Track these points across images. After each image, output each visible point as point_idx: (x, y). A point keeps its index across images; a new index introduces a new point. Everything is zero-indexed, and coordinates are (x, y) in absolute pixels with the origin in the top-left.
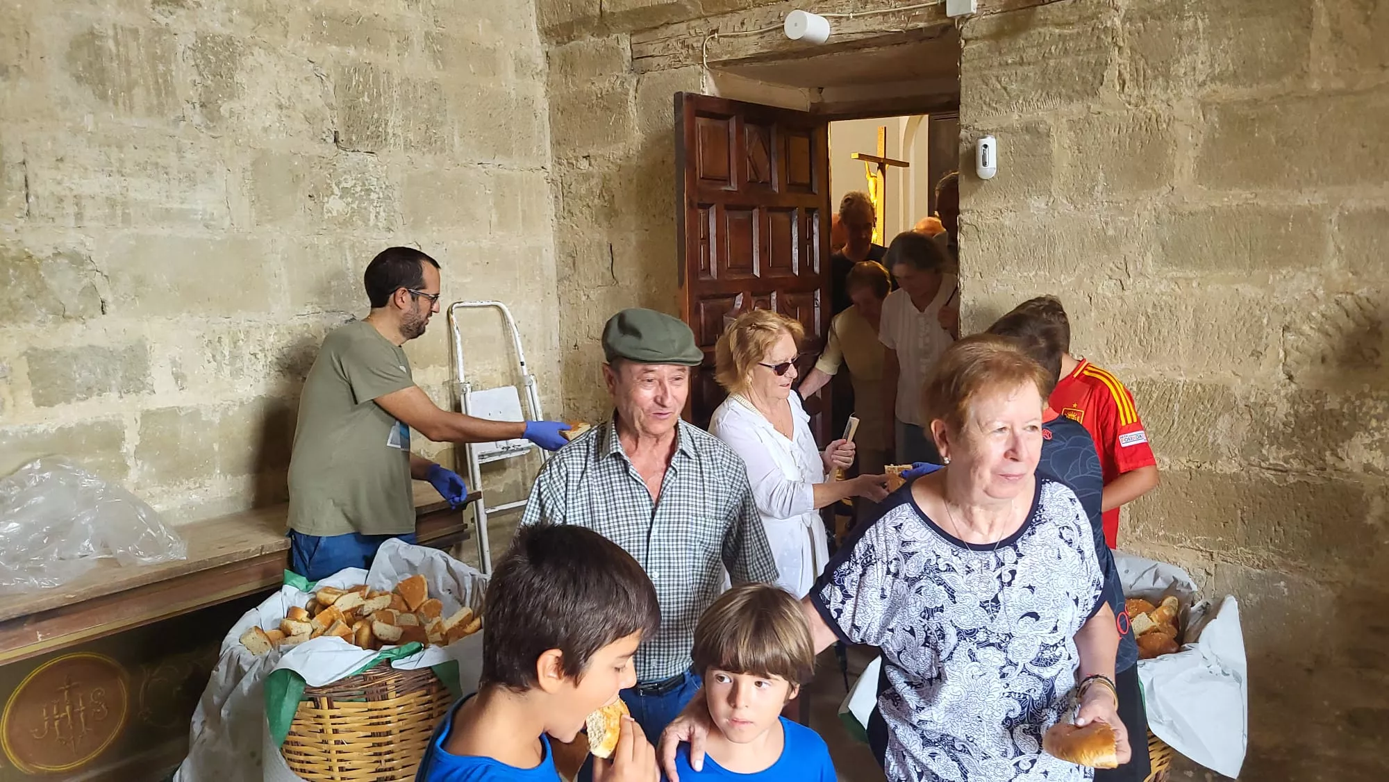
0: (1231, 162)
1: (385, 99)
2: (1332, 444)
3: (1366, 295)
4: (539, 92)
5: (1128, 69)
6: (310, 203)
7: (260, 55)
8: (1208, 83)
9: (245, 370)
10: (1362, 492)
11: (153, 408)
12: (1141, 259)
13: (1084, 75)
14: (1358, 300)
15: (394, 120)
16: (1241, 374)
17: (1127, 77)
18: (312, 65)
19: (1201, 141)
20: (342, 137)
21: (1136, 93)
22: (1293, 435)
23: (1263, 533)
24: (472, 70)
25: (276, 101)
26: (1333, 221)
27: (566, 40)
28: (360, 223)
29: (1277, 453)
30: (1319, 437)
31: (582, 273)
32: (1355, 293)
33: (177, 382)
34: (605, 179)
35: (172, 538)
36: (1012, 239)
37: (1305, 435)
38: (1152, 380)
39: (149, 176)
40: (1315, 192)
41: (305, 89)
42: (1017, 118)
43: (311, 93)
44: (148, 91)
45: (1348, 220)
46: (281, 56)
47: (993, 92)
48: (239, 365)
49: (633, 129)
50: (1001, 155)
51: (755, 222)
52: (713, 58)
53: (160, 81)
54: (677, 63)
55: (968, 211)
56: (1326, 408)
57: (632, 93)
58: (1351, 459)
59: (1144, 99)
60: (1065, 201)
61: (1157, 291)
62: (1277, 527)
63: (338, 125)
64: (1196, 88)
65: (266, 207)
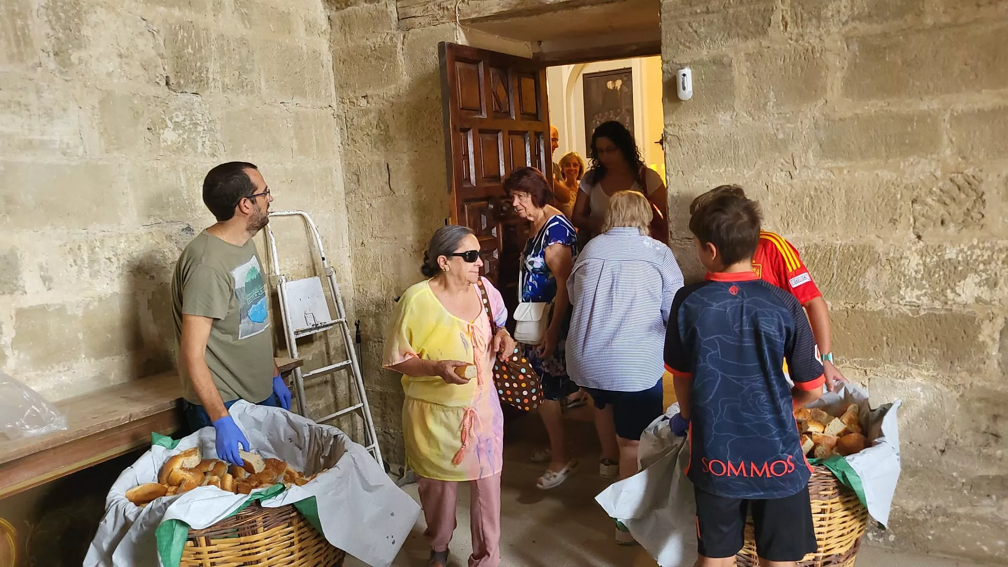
0: (869, 80)
1: (205, 51)
2: (952, 285)
3: (972, 174)
4: (324, 46)
5: (789, 14)
6: (149, 134)
7: (101, 14)
8: (850, 22)
9: (102, 272)
10: (975, 318)
11: (25, 306)
12: (804, 155)
13: (755, 19)
14: (966, 178)
15: (213, 67)
16: (882, 236)
17: (789, 20)
18: (144, 22)
19: (846, 65)
20: (172, 81)
21: (796, 31)
22: (922, 279)
23: (903, 352)
24: (273, 30)
25: (117, 51)
26: (946, 120)
27: (344, 6)
28: (190, 150)
29: (911, 293)
30: (942, 279)
31: (365, 187)
32: (964, 172)
33: (45, 284)
34: (381, 113)
35: (53, 413)
36: (705, 145)
37: (931, 278)
38: (816, 244)
39: (13, 113)
40: (932, 99)
41: (140, 42)
42: (706, 53)
43: (146, 45)
44: (9, 41)
45: (957, 120)
46: (118, 15)
47: (686, 34)
48: (96, 267)
49: (402, 73)
50: (695, 81)
51: (500, 142)
52: (463, 16)
53: (19, 33)
54: (435, 20)
55: (671, 125)
56: (946, 258)
57: (400, 46)
58: (966, 294)
59: (802, 36)
60: (745, 115)
61: (817, 178)
62: (913, 347)
63: (169, 71)
64: (841, 26)
65: (113, 137)
